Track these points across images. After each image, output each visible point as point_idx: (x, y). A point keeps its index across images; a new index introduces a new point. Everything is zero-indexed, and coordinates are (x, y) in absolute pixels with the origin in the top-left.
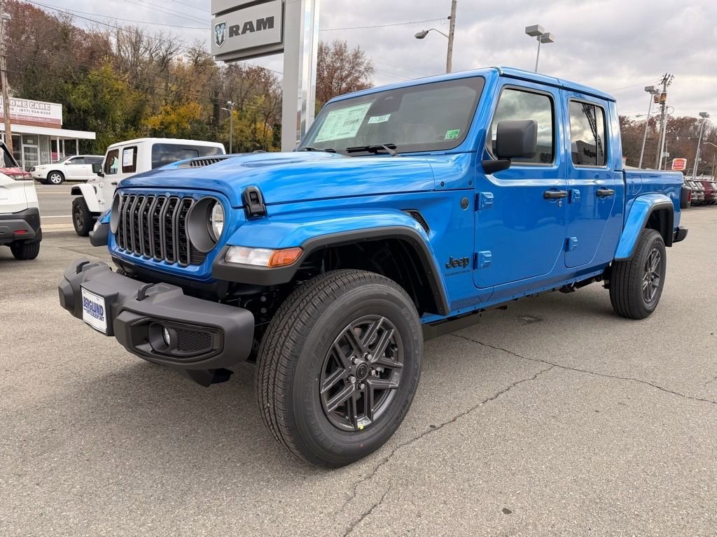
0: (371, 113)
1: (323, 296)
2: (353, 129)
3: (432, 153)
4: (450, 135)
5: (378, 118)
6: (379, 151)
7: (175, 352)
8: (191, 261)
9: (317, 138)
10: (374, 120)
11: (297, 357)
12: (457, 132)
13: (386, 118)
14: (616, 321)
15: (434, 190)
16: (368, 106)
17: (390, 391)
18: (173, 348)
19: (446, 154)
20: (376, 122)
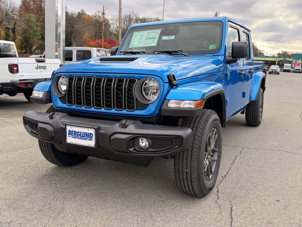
0: (162, 34)
1: (204, 121)
2: (153, 42)
3: (206, 55)
4: (211, 47)
5: (167, 37)
6: (172, 53)
7: (150, 150)
8: (136, 108)
9: (131, 45)
10: (165, 38)
11: (200, 147)
12: (215, 46)
13: (173, 37)
14: (249, 128)
15: (216, 72)
16: (159, 31)
17: (214, 161)
18: (150, 148)
19: (213, 56)
20: (167, 39)
